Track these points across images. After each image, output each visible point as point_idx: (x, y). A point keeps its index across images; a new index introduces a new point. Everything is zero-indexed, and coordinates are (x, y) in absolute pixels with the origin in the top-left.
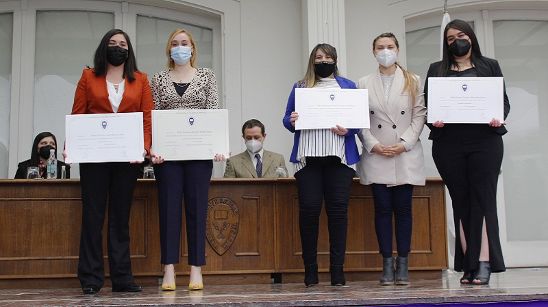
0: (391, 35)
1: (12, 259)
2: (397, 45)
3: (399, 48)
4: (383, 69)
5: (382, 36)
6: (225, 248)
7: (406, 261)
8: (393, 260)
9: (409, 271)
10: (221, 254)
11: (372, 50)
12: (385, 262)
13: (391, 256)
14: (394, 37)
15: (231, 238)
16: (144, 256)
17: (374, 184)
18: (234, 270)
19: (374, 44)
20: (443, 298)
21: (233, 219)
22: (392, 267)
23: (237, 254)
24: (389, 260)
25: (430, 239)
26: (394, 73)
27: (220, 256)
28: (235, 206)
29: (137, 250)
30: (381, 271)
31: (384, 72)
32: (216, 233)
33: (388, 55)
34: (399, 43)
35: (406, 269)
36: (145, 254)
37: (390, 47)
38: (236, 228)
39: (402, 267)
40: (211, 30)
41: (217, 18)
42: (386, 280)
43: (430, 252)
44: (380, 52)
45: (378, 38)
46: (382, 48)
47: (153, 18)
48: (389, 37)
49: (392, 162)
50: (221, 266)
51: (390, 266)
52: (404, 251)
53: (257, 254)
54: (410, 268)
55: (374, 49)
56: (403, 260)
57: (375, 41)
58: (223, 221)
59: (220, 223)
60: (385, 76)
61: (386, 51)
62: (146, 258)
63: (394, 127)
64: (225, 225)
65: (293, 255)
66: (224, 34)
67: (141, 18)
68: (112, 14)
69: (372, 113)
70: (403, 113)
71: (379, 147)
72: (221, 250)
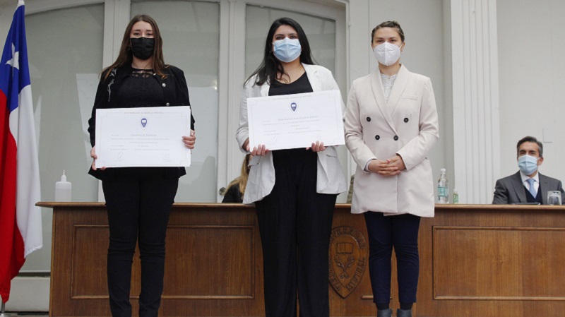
0: (394, 25)
1: (95, 297)
2: (402, 38)
3: (405, 41)
4: (383, 68)
5: (383, 25)
6: (349, 290)
10: (344, 295)
11: (371, 43)
14: (399, 26)
15: (358, 278)
16: (250, 297)
19: (373, 36)
21: (360, 253)
23: (364, 297)
26: (396, 72)
27: (343, 298)
28: (362, 238)
29: (242, 290)
31: (384, 71)
32: (338, 271)
33: (389, 51)
34: (405, 35)
36: (251, 295)
37: (392, 40)
38: (362, 265)
40: (334, 21)
41: (341, 7)
44: (379, 47)
45: (378, 28)
46: (381, 41)
47: (265, 7)
48: (391, 27)
50: (344, 310)
55: (372, 42)
57: (374, 31)
58: (347, 255)
59: (344, 258)
60: (385, 76)
61: (387, 44)
62: (254, 298)
63: (396, 138)
64: (349, 261)
65: (433, 299)
66: (349, 26)
67: (250, 8)
68: (217, 3)
69: (369, 119)
70: (406, 120)
71: (377, 163)
72: (344, 292)
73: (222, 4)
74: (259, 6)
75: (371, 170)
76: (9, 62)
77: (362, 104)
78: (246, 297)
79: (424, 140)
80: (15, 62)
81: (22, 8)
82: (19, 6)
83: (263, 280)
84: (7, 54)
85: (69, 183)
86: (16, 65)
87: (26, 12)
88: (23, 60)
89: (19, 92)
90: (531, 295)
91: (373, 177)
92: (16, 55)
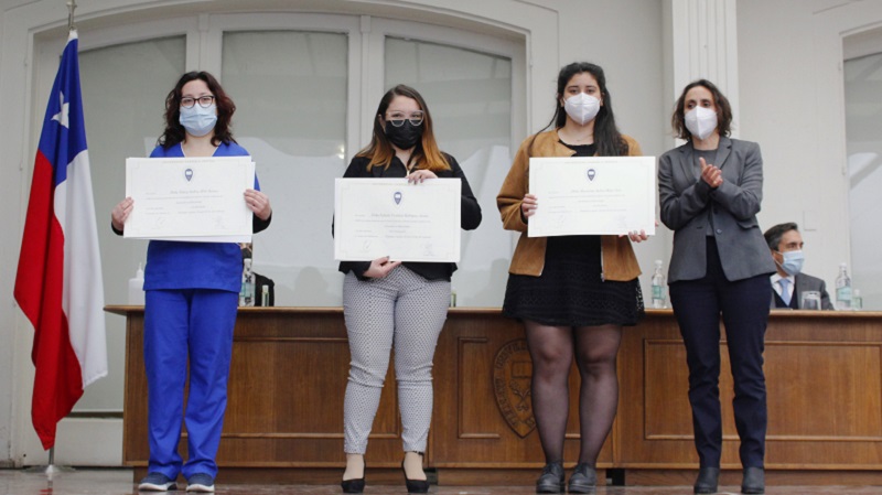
6: (530, 426)
10: (522, 433)
32: (514, 401)
40: (508, 59)
41: (518, 40)
47: (412, 41)
50: (523, 455)
58: (527, 381)
59: (522, 385)
65: (645, 439)
66: (531, 67)
67: (390, 41)
68: (345, 35)
72: (523, 430)
73: (351, 36)
74: (403, 39)
76: (56, 117)
78: (388, 436)
80: (64, 118)
81: (74, 43)
82: (70, 39)
84: (54, 107)
86: (65, 122)
87: (80, 47)
88: (75, 115)
89: (70, 161)
90: (779, 434)
92: (66, 108)
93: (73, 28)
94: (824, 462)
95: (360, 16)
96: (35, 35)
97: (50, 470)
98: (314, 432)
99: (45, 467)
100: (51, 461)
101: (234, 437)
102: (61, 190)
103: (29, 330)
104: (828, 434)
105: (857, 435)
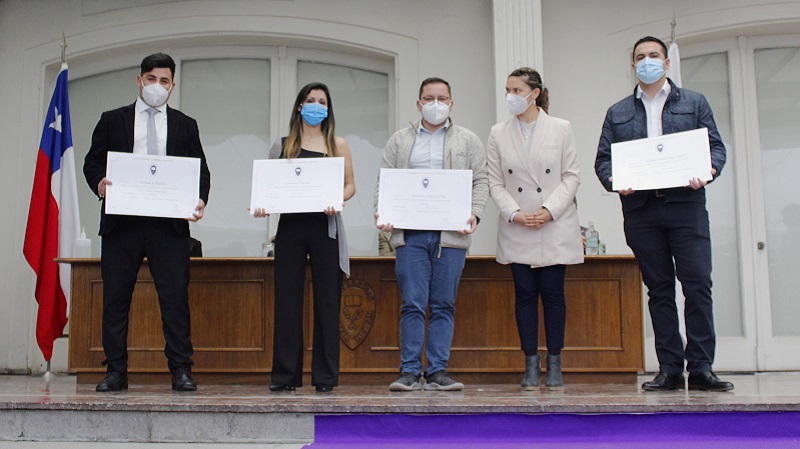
6: (357, 341)
7: (559, 361)
8: (539, 359)
9: (564, 373)
10: (352, 347)
12: (527, 361)
13: (535, 354)
15: (366, 329)
17: (514, 264)
18: (369, 367)
20: (540, 407)
21: (368, 306)
22: (538, 368)
23: (373, 348)
24: (533, 359)
25: (621, 333)
26: (535, 119)
28: (370, 290)
29: (253, 342)
30: (523, 373)
32: (347, 323)
35: (558, 370)
37: (518, 90)
38: (371, 318)
39: (553, 368)
40: (387, 75)
41: (390, 60)
42: (528, 384)
43: (620, 349)
47: (316, 63)
49: (536, 237)
50: (353, 362)
51: (535, 365)
52: (555, 347)
53: (397, 348)
54: (564, 369)
56: (553, 358)
58: (356, 308)
59: (352, 311)
60: (524, 125)
62: (264, 351)
63: (539, 190)
64: (358, 313)
67: (303, 64)
68: (268, 60)
69: (510, 172)
70: (548, 171)
71: (522, 216)
72: (352, 344)
73: (272, 61)
74: (309, 62)
75: (516, 222)
76: (51, 125)
77: (503, 155)
78: (256, 349)
79: (567, 189)
80: (58, 126)
81: (65, 73)
82: (62, 70)
83: (273, 332)
84: (50, 118)
85: (89, 240)
86: (59, 128)
87: (70, 77)
88: (65, 123)
89: (62, 155)
91: (517, 229)
92: (59, 118)
93: (64, 62)
94: (577, 367)
95: (278, 46)
96: (46, 67)
97: (48, 374)
98: (203, 346)
99: (44, 373)
100: (49, 369)
101: (146, 351)
102: (56, 177)
103: (34, 277)
104: (580, 345)
105: (602, 346)
